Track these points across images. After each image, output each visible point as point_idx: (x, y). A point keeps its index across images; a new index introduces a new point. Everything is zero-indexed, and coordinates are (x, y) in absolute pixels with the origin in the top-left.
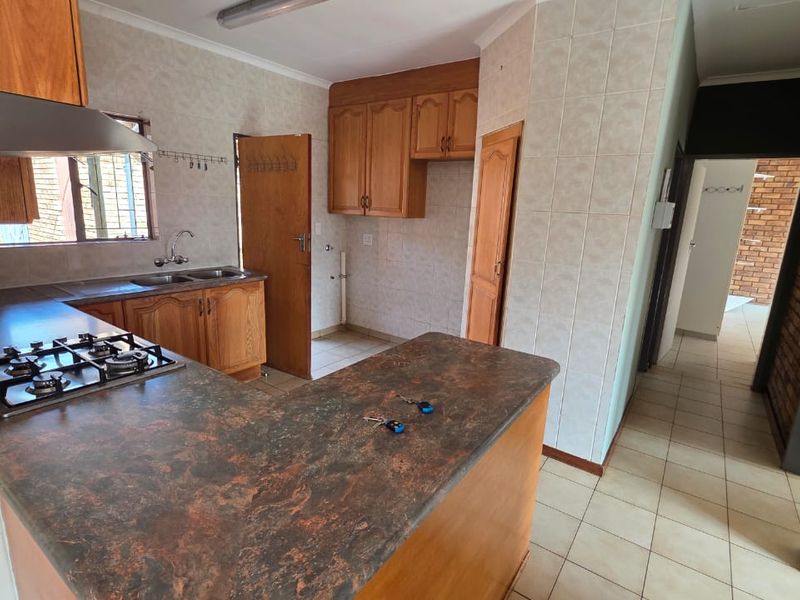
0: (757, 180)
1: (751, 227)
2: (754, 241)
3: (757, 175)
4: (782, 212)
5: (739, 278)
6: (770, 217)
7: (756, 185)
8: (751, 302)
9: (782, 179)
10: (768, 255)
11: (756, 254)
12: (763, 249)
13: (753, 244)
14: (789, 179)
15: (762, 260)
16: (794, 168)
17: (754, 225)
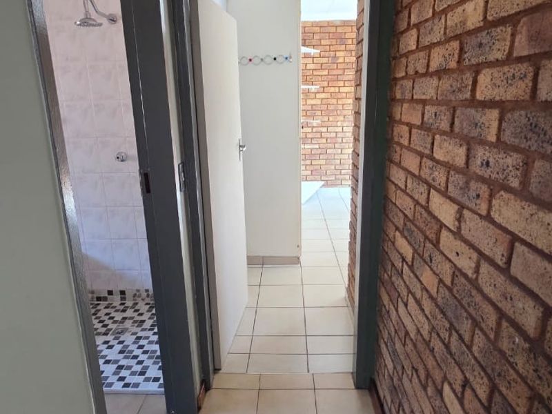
0: (306, 56)
1: (309, 108)
2: (315, 123)
3: (304, 50)
4: (332, 90)
5: (308, 162)
6: (323, 96)
7: (306, 61)
8: (323, 185)
9: (327, 54)
10: (328, 135)
11: (319, 135)
12: (324, 130)
13: (315, 125)
14: (332, 54)
15: (324, 141)
16: (334, 43)
17: (312, 105)
